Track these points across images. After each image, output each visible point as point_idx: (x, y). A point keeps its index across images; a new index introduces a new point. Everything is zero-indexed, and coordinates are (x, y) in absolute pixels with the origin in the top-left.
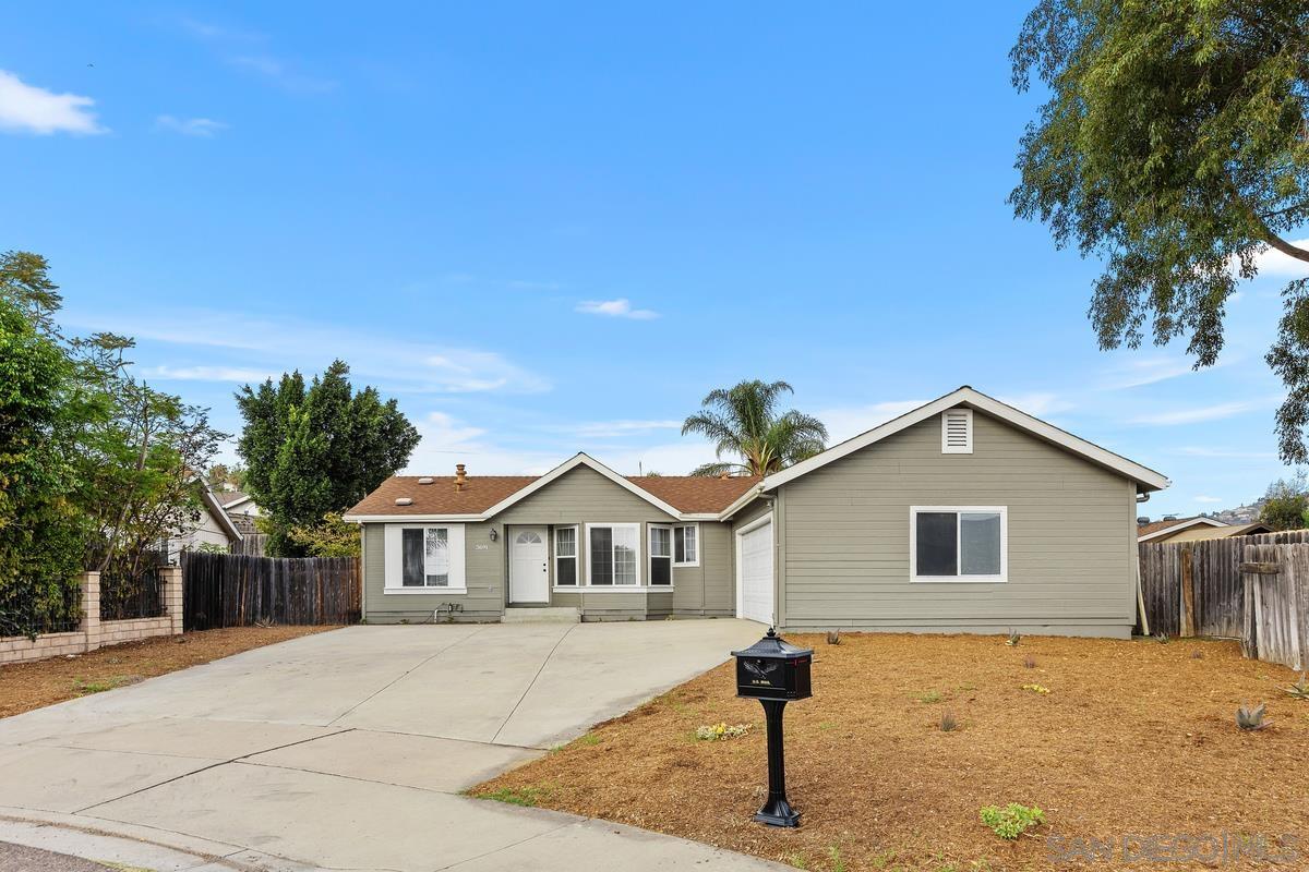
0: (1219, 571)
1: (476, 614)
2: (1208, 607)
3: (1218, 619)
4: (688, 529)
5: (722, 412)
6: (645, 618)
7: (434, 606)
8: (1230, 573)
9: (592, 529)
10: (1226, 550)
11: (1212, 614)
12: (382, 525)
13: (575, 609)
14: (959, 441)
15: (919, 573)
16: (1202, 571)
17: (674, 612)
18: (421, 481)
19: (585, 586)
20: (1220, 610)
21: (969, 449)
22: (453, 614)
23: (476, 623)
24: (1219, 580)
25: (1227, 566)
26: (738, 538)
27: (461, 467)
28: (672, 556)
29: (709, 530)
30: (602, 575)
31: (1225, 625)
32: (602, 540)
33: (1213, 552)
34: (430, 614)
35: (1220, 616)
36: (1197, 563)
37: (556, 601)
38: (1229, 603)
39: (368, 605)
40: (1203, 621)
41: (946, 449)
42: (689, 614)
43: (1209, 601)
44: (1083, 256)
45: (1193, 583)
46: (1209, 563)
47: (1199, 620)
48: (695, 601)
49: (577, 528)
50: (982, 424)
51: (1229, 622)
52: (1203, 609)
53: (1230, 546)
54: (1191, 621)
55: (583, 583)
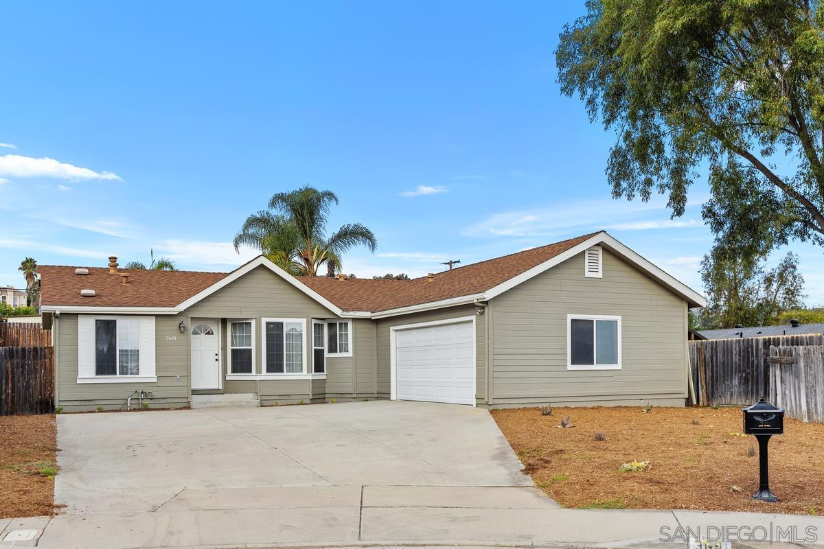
0: (724, 361)
1: (165, 401)
2: (717, 384)
3: (724, 393)
4: (340, 324)
5: (282, 213)
6: (309, 401)
7: (127, 394)
8: (732, 363)
9: (268, 324)
10: (729, 347)
11: (720, 390)
12: (76, 315)
13: (251, 395)
14: (595, 268)
15: (573, 363)
16: (712, 361)
17: (327, 396)
18: (77, 271)
19: (260, 373)
20: (725, 387)
21: (600, 275)
22: (143, 401)
23: (168, 409)
24: (724, 368)
25: (730, 358)
26: (393, 334)
27: (113, 259)
28: (326, 347)
29: (360, 326)
30: (275, 364)
31: (728, 397)
32: (275, 331)
33: (720, 349)
34: (123, 402)
35: (725, 391)
36: (708, 355)
37: (228, 387)
38: (731, 382)
39: (61, 394)
40: (712, 395)
41: (588, 274)
42: (342, 397)
43: (717, 381)
44: (606, 129)
45: (705, 369)
46: (717, 356)
47: (710, 394)
48: (348, 387)
49: (253, 323)
50: (609, 257)
51: (732, 395)
52: (712, 387)
53: (732, 345)
54: (705, 395)
55: (259, 371)
